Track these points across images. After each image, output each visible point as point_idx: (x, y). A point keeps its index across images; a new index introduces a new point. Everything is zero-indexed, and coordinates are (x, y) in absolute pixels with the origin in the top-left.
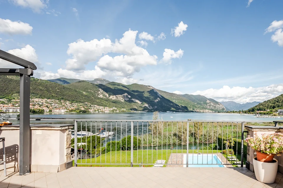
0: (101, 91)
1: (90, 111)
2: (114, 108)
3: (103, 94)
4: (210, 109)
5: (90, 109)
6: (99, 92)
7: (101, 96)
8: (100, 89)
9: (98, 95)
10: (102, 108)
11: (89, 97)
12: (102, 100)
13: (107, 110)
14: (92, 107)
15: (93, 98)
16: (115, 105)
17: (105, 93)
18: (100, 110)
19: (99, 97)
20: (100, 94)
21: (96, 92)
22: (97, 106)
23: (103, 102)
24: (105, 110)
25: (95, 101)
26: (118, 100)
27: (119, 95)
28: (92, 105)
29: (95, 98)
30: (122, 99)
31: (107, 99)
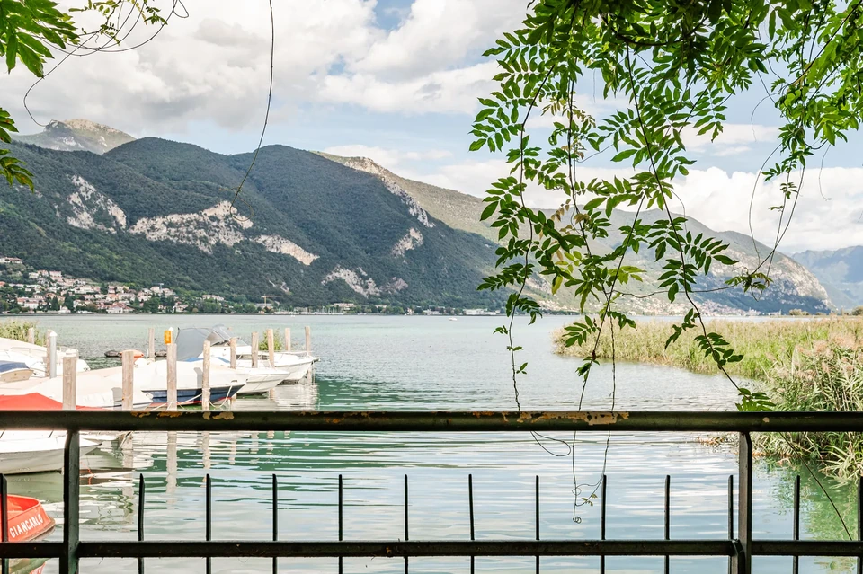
0: (82, 189)
1: (26, 305)
2: (156, 289)
3: (94, 211)
4: (732, 300)
5: (22, 293)
6: (75, 198)
7: (84, 220)
8: (80, 178)
9: (68, 212)
10: (89, 289)
11: (18, 226)
12: (87, 241)
13: (117, 301)
14: (35, 286)
15: (39, 233)
16: (164, 273)
17: (106, 200)
18: (82, 298)
19: (72, 226)
20: (78, 207)
21: (58, 195)
22: (60, 280)
23: (99, 257)
24: (105, 298)
25: (54, 246)
26: (182, 245)
27: (186, 217)
28: (37, 275)
29: (51, 233)
30: (204, 240)
31: (120, 237)
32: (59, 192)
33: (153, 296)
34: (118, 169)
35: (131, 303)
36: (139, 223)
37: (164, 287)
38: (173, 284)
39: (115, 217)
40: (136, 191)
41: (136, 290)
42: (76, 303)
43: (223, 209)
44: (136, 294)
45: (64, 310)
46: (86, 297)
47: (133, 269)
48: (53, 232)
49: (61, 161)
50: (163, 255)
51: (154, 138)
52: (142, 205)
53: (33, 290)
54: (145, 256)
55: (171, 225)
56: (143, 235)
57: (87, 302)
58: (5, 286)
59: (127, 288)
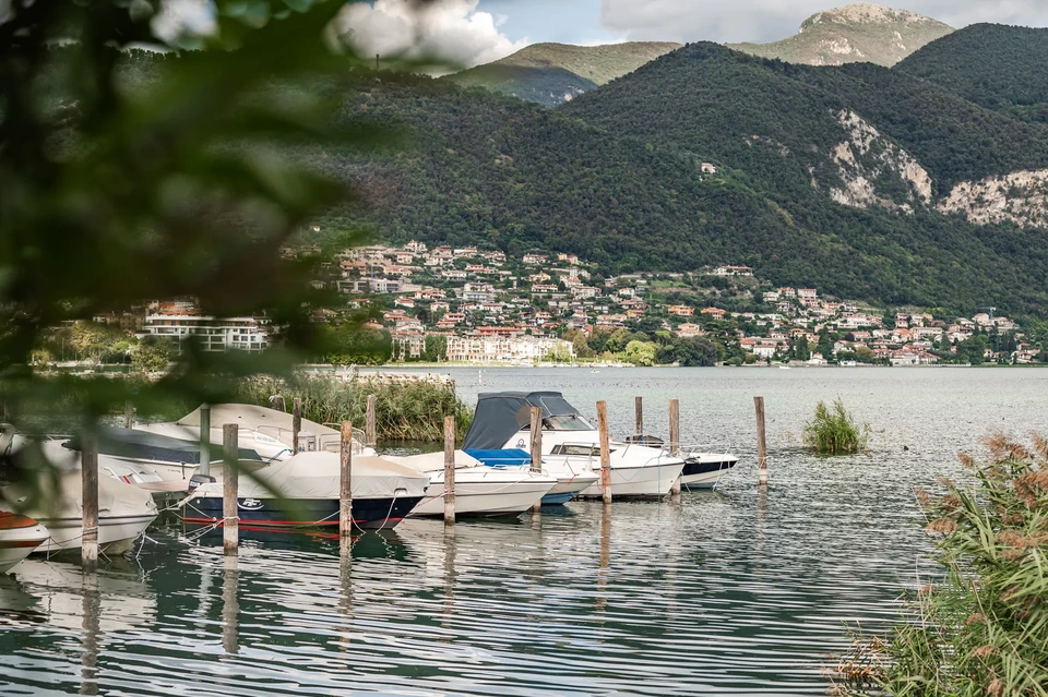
0: (855, 134)
1: (757, 351)
2: (983, 319)
3: (876, 173)
5: (750, 330)
6: (843, 152)
7: (858, 191)
8: (852, 114)
9: (831, 179)
10: (863, 320)
11: (749, 208)
12: (862, 232)
13: (910, 342)
14: (773, 316)
15: (781, 219)
16: (999, 287)
17: (896, 152)
18: (850, 338)
19: (837, 203)
20: (848, 168)
21: (815, 149)
22: (815, 304)
23: (881, 259)
24: (889, 337)
25: (805, 242)
26: (1034, 232)
27: (1043, 175)
28: (777, 295)
29: (801, 218)
31: (920, 220)
32: (816, 142)
33: (976, 332)
34: (919, 92)
35: (936, 345)
36: (956, 193)
37: (997, 314)
38: (1015, 309)
39: (911, 184)
40: (952, 131)
41: (945, 320)
42: (839, 347)
44: (945, 329)
45: (817, 359)
46: (857, 335)
47: (942, 281)
48: (804, 216)
49: (821, 85)
50: (998, 253)
51: (985, 26)
52: (960, 156)
53: (770, 324)
54: (966, 256)
55: (1014, 192)
56: (962, 215)
57: (857, 346)
58: (725, 316)
59: (930, 317)
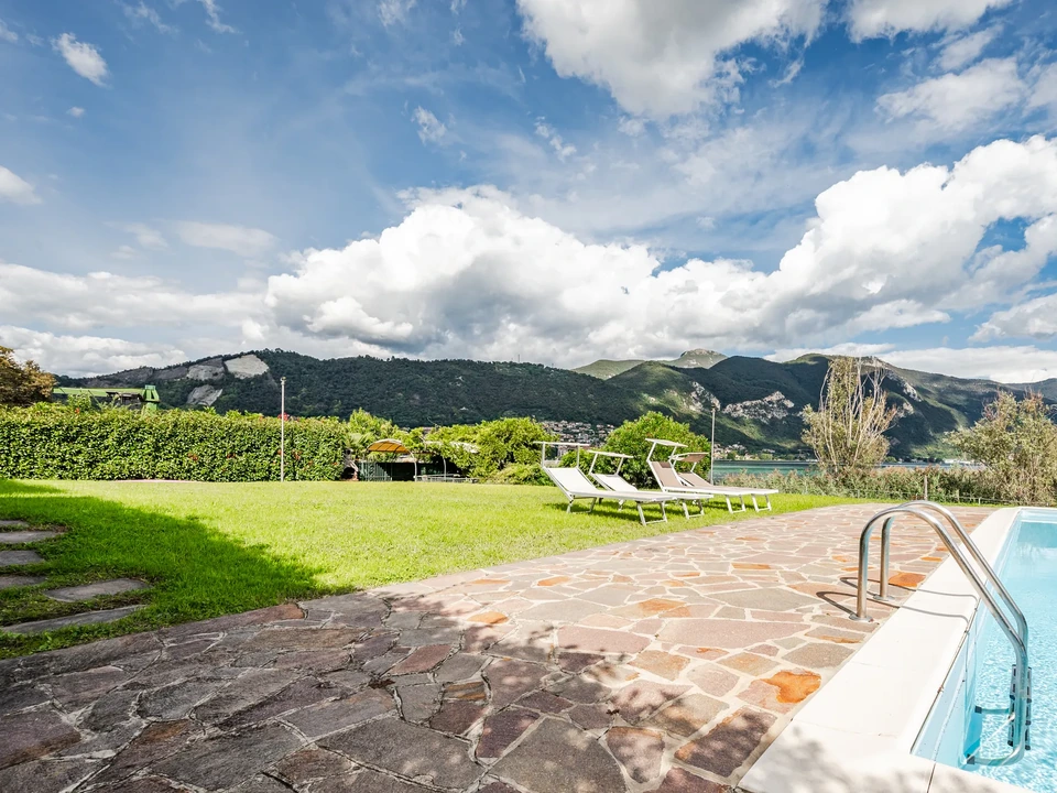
0: (697, 389)
2: (736, 446)
3: (704, 401)
6: (693, 395)
7: (698, 407)
8: (696, 383)
17: (710, 395)
20: (695, 399)
27: (754, 402)
30: (764, 416)
33: (733, 449)
34: (717, 377)
36: (728, 407)
38: (745, 443)
39: (714, 404)
40: (726, 388)
41: (724, 446)
43: (776, 396)
49: (687, 374)
51: (737, 356)
52: (729, 396)
55: (745, 407)
56: (730, 414)
